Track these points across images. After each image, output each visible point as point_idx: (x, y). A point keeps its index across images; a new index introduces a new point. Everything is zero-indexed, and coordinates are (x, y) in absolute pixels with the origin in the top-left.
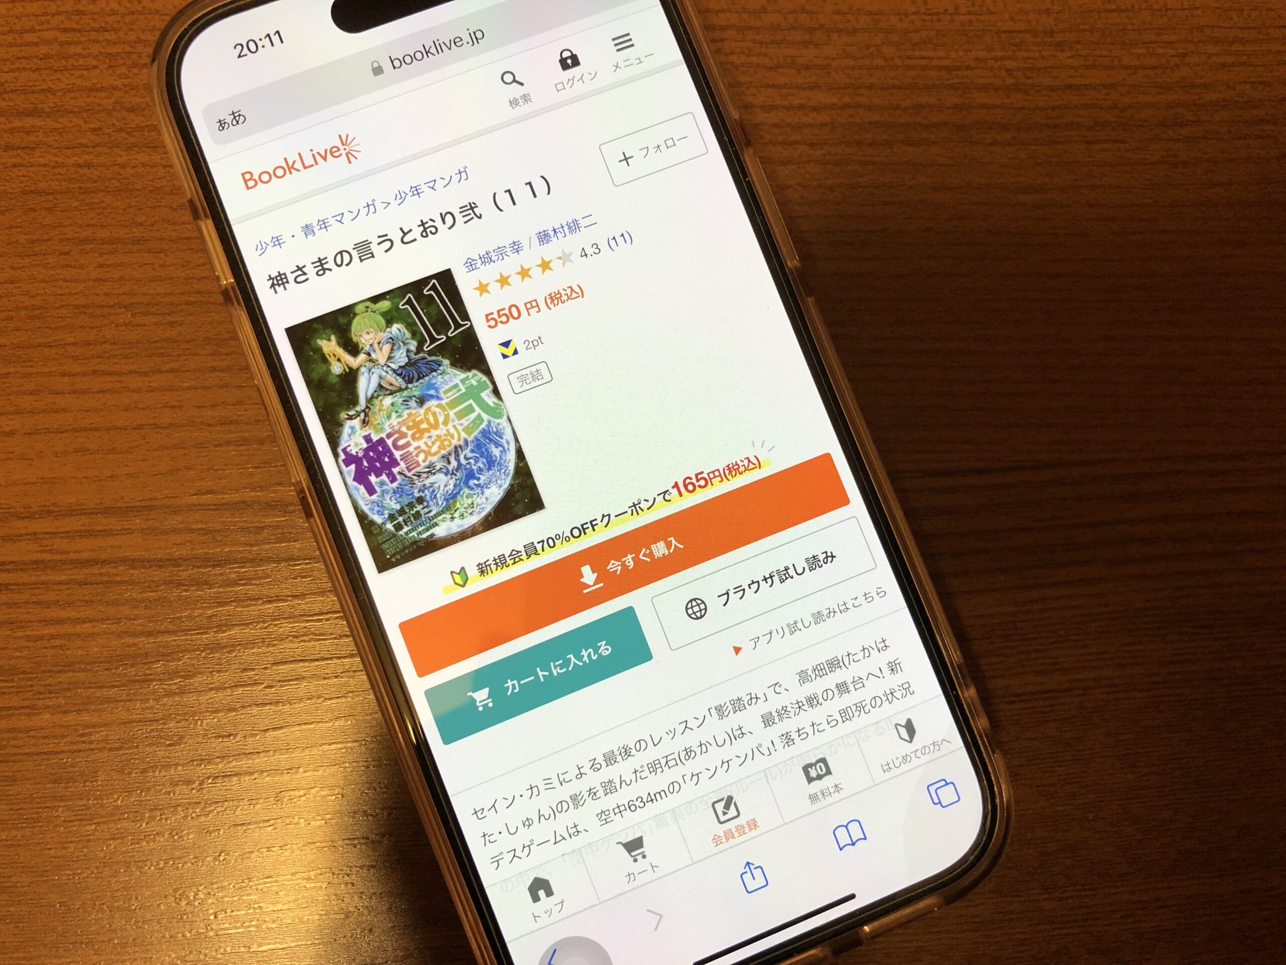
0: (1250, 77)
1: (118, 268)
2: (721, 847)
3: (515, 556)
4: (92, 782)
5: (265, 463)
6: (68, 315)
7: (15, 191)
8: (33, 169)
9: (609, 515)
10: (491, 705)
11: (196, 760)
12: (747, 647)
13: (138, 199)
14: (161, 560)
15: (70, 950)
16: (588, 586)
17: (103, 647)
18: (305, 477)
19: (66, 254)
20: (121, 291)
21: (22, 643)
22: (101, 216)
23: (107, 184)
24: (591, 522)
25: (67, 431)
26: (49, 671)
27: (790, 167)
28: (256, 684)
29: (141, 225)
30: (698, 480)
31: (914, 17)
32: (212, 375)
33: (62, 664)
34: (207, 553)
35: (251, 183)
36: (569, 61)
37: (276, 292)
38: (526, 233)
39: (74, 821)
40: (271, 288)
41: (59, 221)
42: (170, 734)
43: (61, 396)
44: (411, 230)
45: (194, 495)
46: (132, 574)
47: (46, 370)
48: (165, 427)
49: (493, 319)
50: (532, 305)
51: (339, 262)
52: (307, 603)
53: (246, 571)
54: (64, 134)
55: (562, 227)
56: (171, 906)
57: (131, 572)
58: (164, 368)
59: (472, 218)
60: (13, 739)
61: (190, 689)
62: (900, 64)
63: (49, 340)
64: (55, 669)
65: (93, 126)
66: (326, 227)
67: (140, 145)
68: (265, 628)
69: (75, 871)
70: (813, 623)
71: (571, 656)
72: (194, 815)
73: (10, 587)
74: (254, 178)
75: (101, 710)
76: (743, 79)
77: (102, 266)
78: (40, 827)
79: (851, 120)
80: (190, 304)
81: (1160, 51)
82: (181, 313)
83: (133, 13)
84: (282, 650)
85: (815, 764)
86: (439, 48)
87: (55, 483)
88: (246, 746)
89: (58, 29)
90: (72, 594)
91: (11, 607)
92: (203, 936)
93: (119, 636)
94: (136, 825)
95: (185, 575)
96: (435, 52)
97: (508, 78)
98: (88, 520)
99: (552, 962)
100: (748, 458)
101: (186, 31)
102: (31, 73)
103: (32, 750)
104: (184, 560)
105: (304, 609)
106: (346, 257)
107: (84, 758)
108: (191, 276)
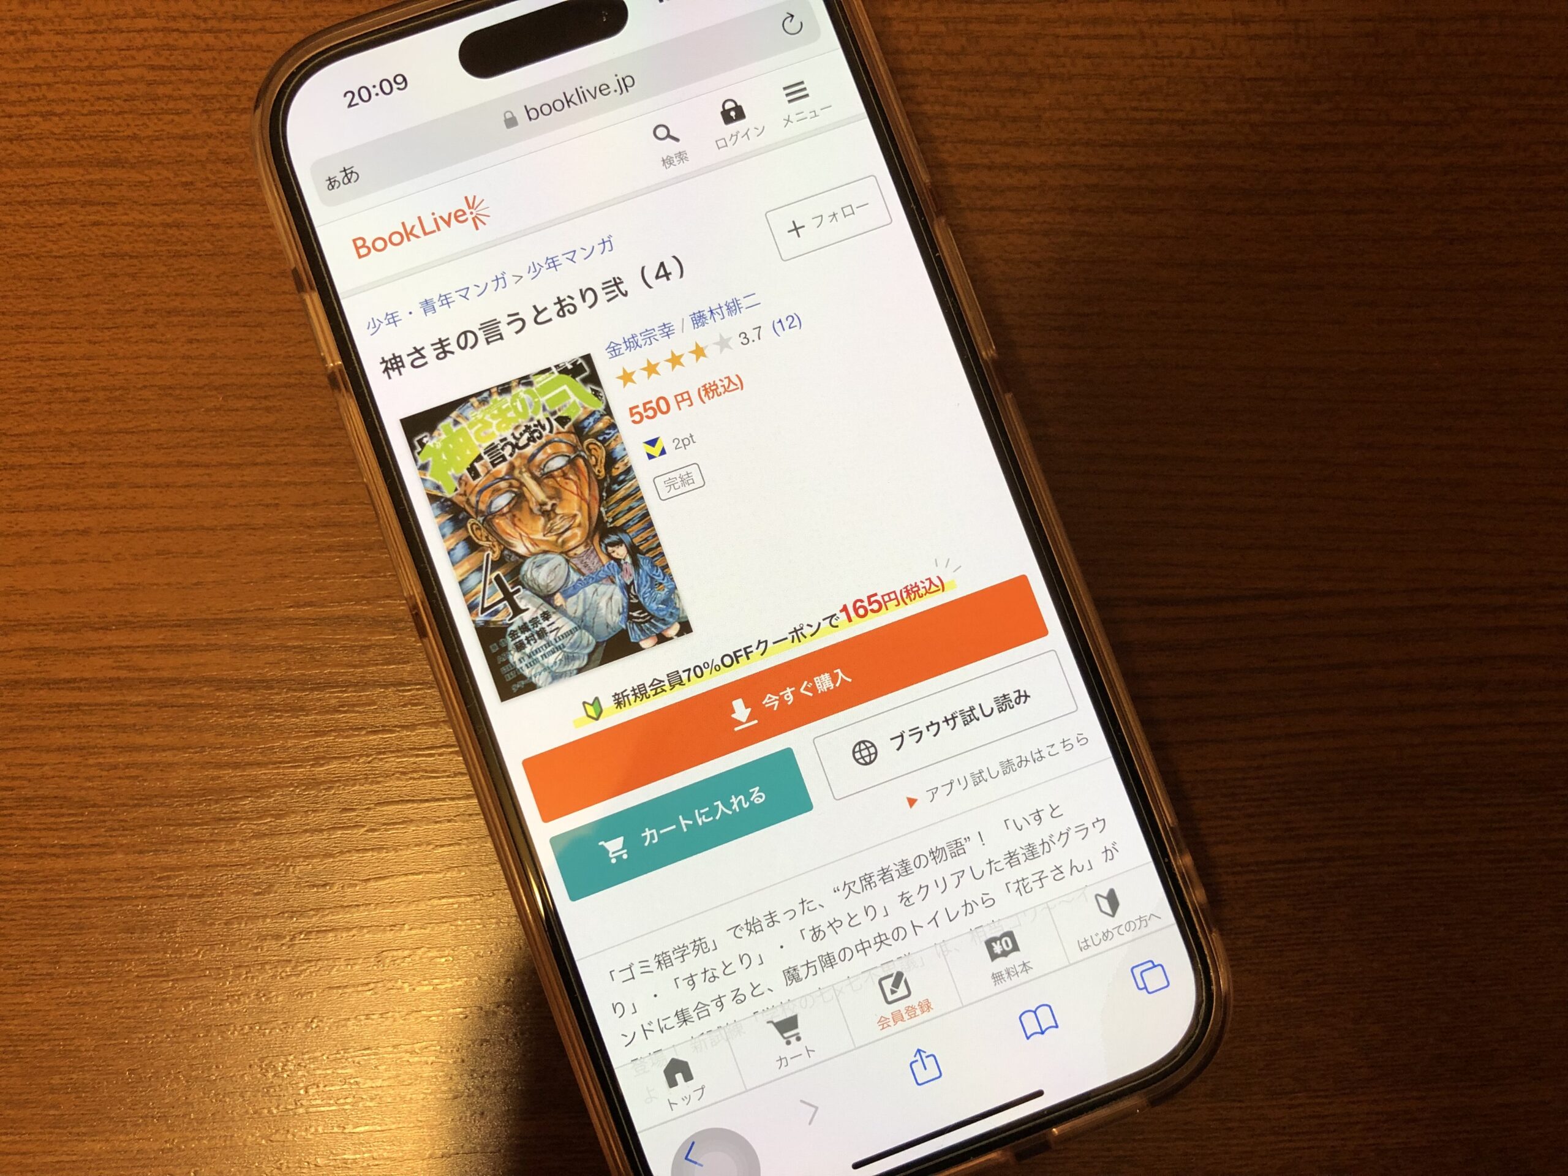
0: (1544, 136)
1: (210, 344)
2: (888, 1031)
3: (657, 687)
4: (169, 933)
6: (151, 397)
7: (93, 253)
8: (114, 228)
9: (766, 642)
10: (625, 857)
11: (287, 912)
12: (923, 798)
13: (233, 264)
14: (251, 681)
15: (139, 1125)
16: (740, 723)
17: (185, 779)
18: (419, 591)
19: (151, 326)
20: (212, 371)
21: (92, 772)
22: (191, 284)
23: (199, 246)
24: (745, 649)
25: (147, 531)
26: (124, 805)
27: (989, 237)
28: (357, 826)
29: (237, 294)
30: (870, 604)
31: (1142, 61)
32: (314, 469)
33: (138, 797)
34: (304, 675)
35: (363, 251)
36: (733, 114)
37: (390, 377)
38: (679, 315)
39: (148, 977)
40: (384, 372)
41: (144, 289)
42: (258, 881)
43: (141, 490)
44: (545, 309)
45: (291, 607)
46: (219, 696)
47: (126, 460)
48: (260, 528)
49: (638, 413)
50: (683, 397)
51: (462, 344)
52: (418, 735)
53: (348, 697)
54: (150, 189)
55: (720, 307)
56: (256, 1077)
57: (218, 693)
58: (258, 461)
59: (617, 296)
60: (80, 880)
61: (280, 830)
62: (1124, 117)
63: (130, 425)
64: (131, 803)
65: (184, 180)
66: (448, 303)
67: (238, 202)
68: (369, 763)
69: (149, 1035)
70: (1001, 773)
71: (719, 803)
72: (283, 974)
73: (82, 708)
74: (367, 244)
75: (180, 851)
76: (936, 132)
77: (191, 341)
78: (110, 982)
79: (1063, 182)
80: (290, 387)
81: (1437, 104)
82: (280, 397)
83: (231, 49)
84: (388, 789)
85: (1000, 939)
86: (582, 96)
87: (134, 589)
88: (344, 897)
89: (143, 65)
90: (150, 718)
91: (81, 731)
92: (291, 1113)
93: (202, 768)
94: (218, 984)
95: (277, 699)
96: (577, 101)
97: (661, 132)
98: (169, 634)
99: (689, 1157)
100: (929, 579)
101: (293, 75)
102: (114, 117)
103: (102, 895)
104: (277, 681)
105: (414, 742)
106: (471, 339)
107: (161, 905)
108: (292, 354)
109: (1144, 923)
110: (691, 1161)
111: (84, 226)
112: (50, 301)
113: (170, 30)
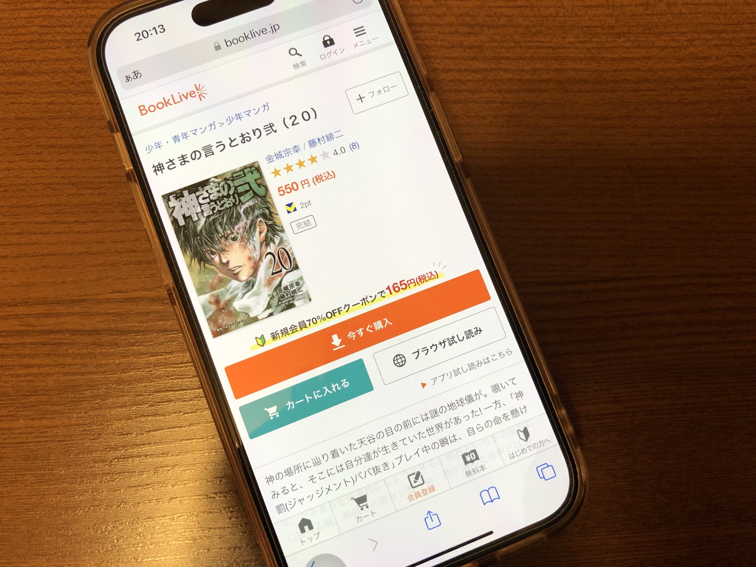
0: (731, 53)
1: (70, 162)
2: (413, 502)
3: (294, 329)
4: (47, 460)
5: (151, 275)
6: (40, 189)
7: (11, 118)
8: (21, 105)
9: (349, 305)
10: (278, 416)
11: (108, 448)
12: (429, 383)
13: (82, 122)
14: (90, 331)
15: (32, 559)
16: (336, 347)
17: (56, 381)
18: (171, 281)
19: (40, 154)
20: (70, 175)
21: (7, 378)
22: (60, 132)
23: (64, 114)
24: (338, 309)
25: (37, 256)
27: (459, 105)
28: (144, 403)
29: (83, 137)
30: (401, 285)
31: (533, 18)
32: (122, 224)
33: (32, 391)
34: (116, 327)
35: (144, 112)
36: (328, 42)
37: (157, 174)
38: (302, 142)
39: (36, 483)
40: (154, 172)
41: (36, 135)
42: (93, 432)
43: (34, 235)
44: (235, 139)
45: (110, 293)
46: (74, 339)
47: (26, 220)
48: (95, 254)
49: (282, 190)
50: (305, 182)
51: (193, 157)
52: (174, 357)
53: (139, 338)
54: (40, 86)
56: (92, 534)
57: (73, 337)
58: (94, 220)
59: (271, 132)
61: (105, 406)
62: (524, 45)
63: (29, 203)
64: (28, 394)
65: (56, 81)
66: (186, 137)
67: (84, 92)
68: (150, 371)
69: (36, 513)
70: (468, 370)
71: (326, 387)
72: (106, 480)
73: (3, 346)
74: (146, 108)
75: (53, 418)
76: (432, 54)
77: (60, 161)
78: (17, 486)
79: (495, 77)
80: (110, 183)
81: (677, 38)
82: (105, 188)
83: (81, 17)
84: (159, 384)
86: (253, 35)
87: (30, 285)
88: (137, 440)
89: (38, 25)
90: (38, 350)
91: (3, 358)
92: (109, 552)
93: (65, 375)
94: (72, 486)
95: (104, 340)
96: (251, 37)
97: (293, 52)
98: (48, 307)
100: (431, 272)
101: (108, 25)
102: (22, 51)
103: (13, 441)
104: (104, 331)
105: (172, 360)
106: (198, 155)
107: (43, 446)
108: (111, 167)
109: (542, 444)
111: (7, 104)
113: (51, 8)
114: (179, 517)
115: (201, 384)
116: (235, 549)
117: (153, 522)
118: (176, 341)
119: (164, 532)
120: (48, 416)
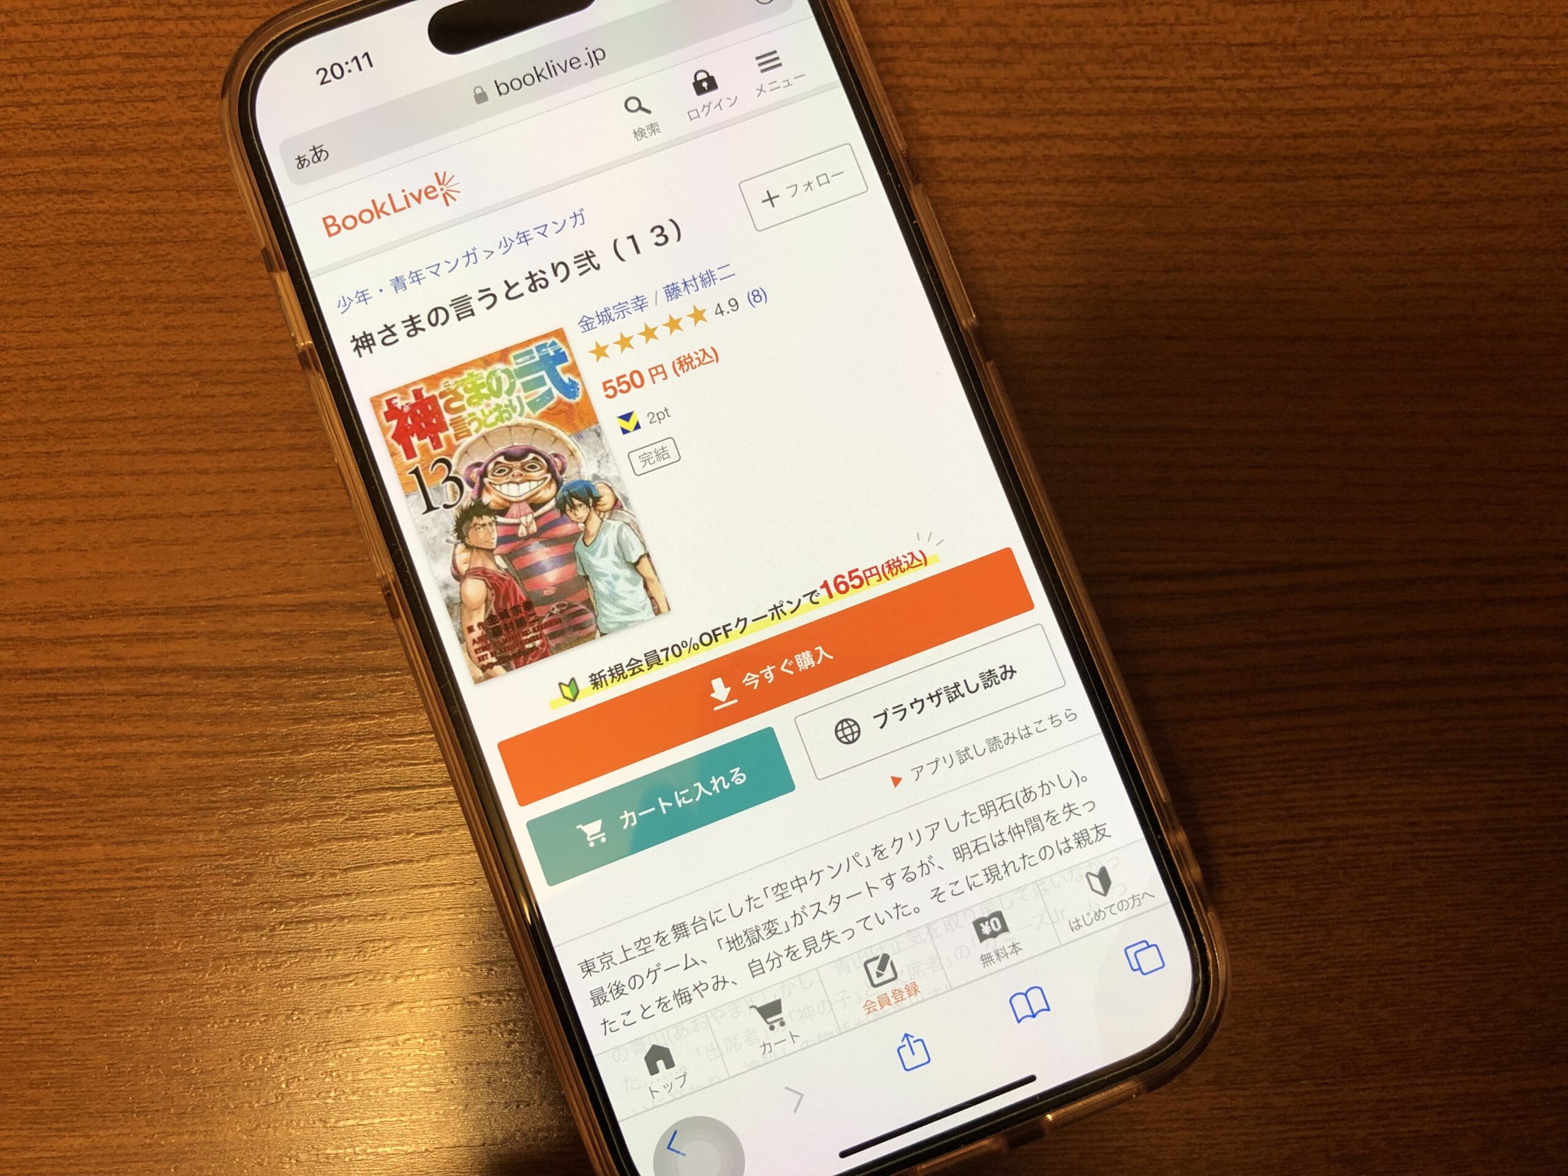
0: (1540, 97)
1: (186, 330)
2: (874, 1015)
3: (635, 666)
4: (148, 925)
5: (351, 557)
6: (128, 384)
7: (69, 241)
8: (91, 216)
9: (745, 619)
10: (603, 840)
11: (266, 903)
12: (908, 777)
13: (210, 250)
14: (227, 669)
15: (119, 1120)
16: (720, 703)
17: (163, 769)
18: (391, 571)
19: (127, 314)
20: (188, 357)
21: (70, 762)
22: (166, 271)
23: (174, 233)
24: (724, 627)
25: (124, 519)
26: (101, 796)
27: (972, 209)
28: (336, 814)
29: (213, 280)
30: (851, 579)
31: (1124, 29)
32: (290, 454)
33: (116, 787)
34: (282, 662)
35: (333, 229)
36: (705, 85)
37: (360, 356)
38: (652, 288)
39: (127, 969)
40: (355, 351)
41: (120, 276)
42: (237, 871)
43: (118, 477)
44: (517, 284)
45: (269, 593)
46: (197, 685)
47: (102, 447)
48: (236, 515)
49: (612, 387)
50: (658, 371)
51: (433, 321)
52: (397, 721)
53: (327, 683)
54: (126, 176)
55: (694, 279)
56: (236, 1071)
57: (195, 682)
58: (236, 446)
59: (589, 269)
60: (58, 872)
61: (260, 819)
62: (1107, 85)
63: (107, 413)
64: (109, 793)
65: (159, 166)
66: (419, 280)
67: (213, 188)
68: (348, 750)
69: (127, 1028)
70: (987, 750)
71: (699, 784)
72: (264, 966)
73: (59, 698)
75: (159, 842)
76: (916, 104)
77: (167, 328)
78: (89, 975)
79: (1047, 152)
80: (266, 372)
81: (1429, 66)
82: (257, 382)
83: (205, 35)
84: (368, 777)
85: (989, 919)
86: (552, 70)
87: (111, 578)
88: (323, 886)
89: (120, 54)
90: (128, 707)
91: (60, 721)
92: (272, 1108)
93: (180, 756)
94: (197, 976)
95: (256, 687)
96: (548, 76)
97: (633, 105)
98: (147, 622)
99: (671, 1147)
100: (911, 553)
101: (262, 54)
102: (89, 106)
103: (80, 887)
104: (255, 669)
105: (393, 729)
106: (442, 316)
107: (139, 896)
108: (268, 339)
109: (1137, 902)
110: (673, 1150)
111: (61, 214)
112: (25, 290)
113: (145, 19)
114: (408, 1040)
115: (452, 777)
116: (518, 1106)
117: (357, 1049)
118: (401, 690)
119: (377, 1070)
120: (149, 838)
